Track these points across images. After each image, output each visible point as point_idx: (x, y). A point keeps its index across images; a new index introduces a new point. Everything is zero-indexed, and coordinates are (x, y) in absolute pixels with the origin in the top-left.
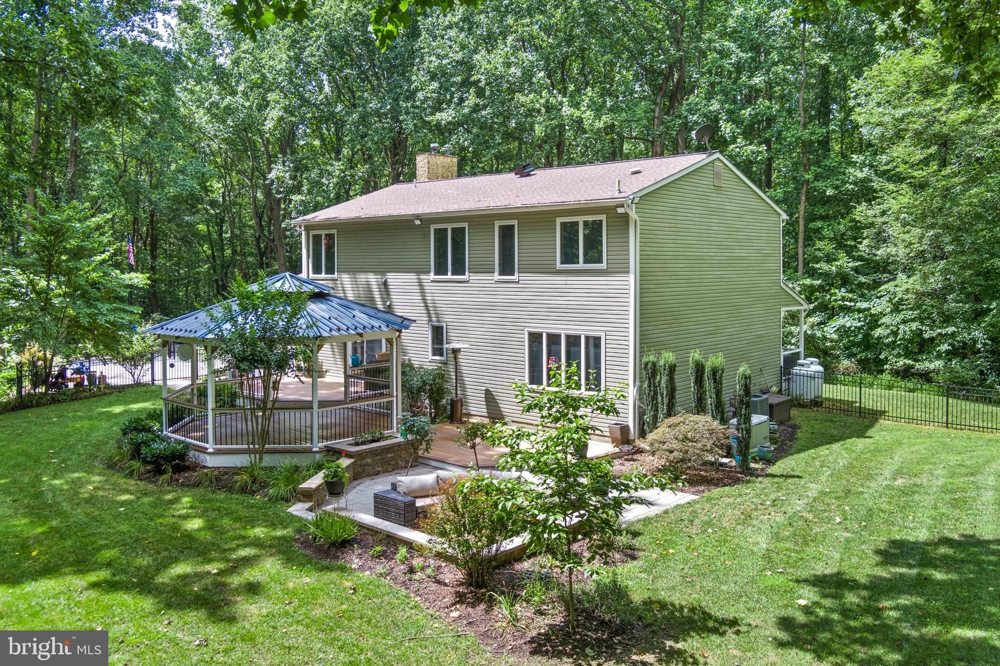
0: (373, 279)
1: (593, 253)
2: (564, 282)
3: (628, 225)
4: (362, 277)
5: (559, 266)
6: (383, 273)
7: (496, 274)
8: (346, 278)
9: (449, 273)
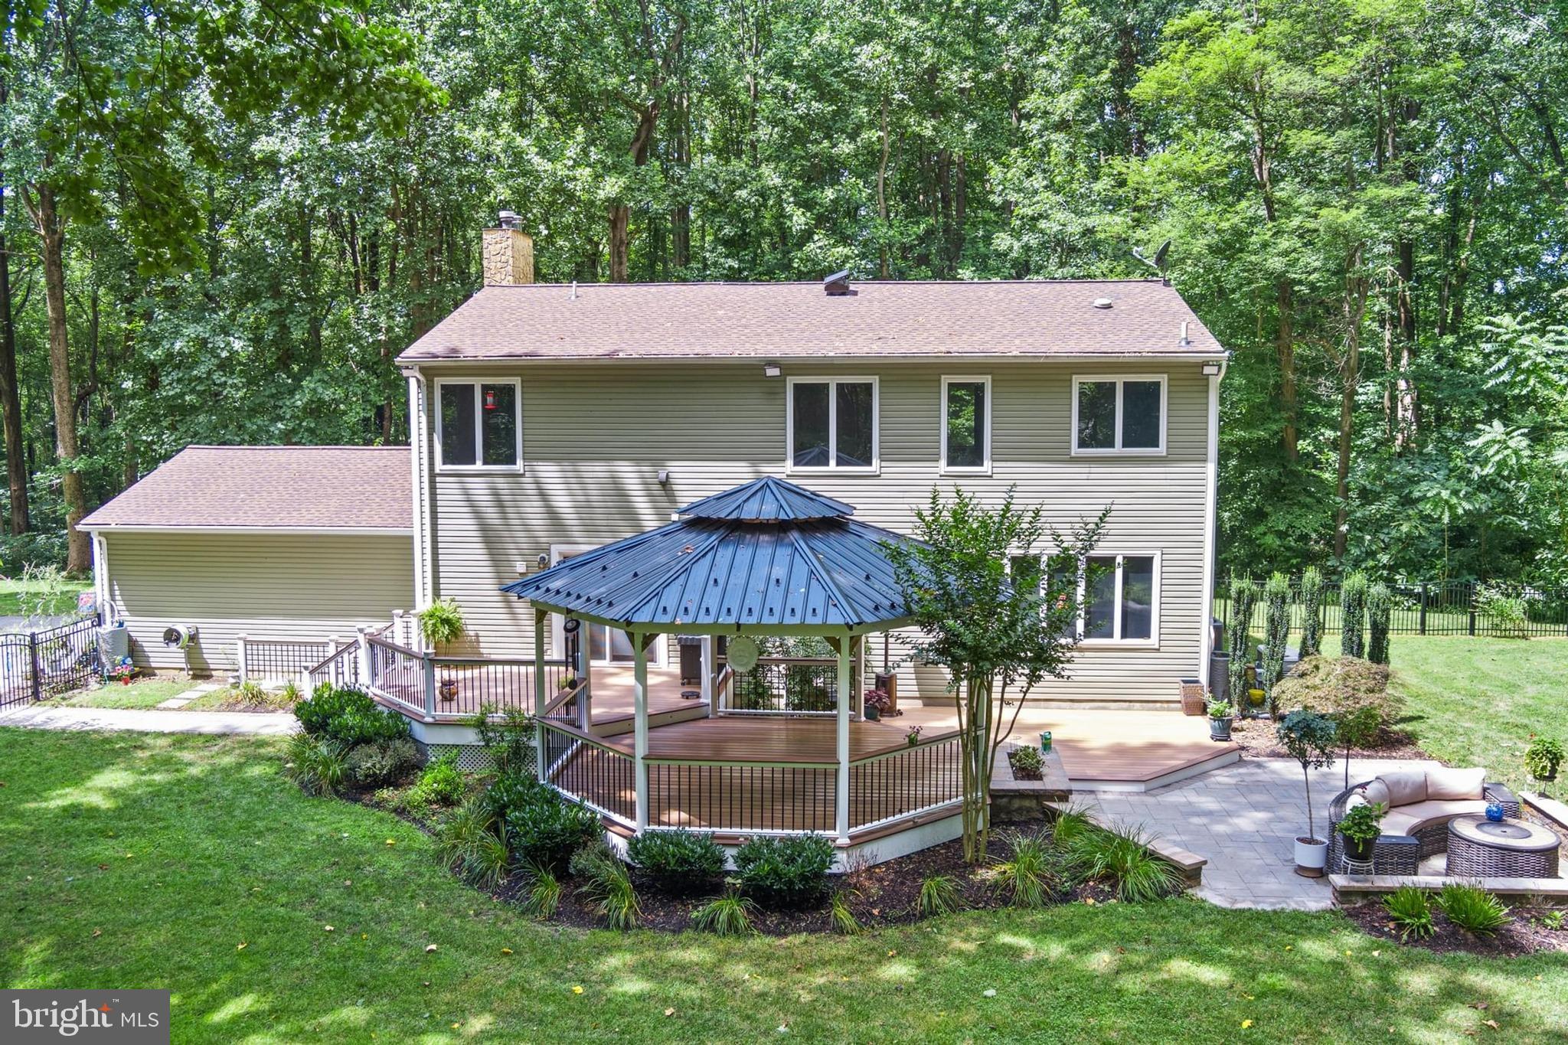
0: (629, 474)
1: (1142, 431)
2: (1085, 476)
3: (1207, 392)
4: (596, 470)
5: (1075, 450)
6: (658, 462)
7: (943, 462)
8: (549, 472)
9: (833, 462)
